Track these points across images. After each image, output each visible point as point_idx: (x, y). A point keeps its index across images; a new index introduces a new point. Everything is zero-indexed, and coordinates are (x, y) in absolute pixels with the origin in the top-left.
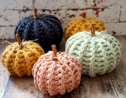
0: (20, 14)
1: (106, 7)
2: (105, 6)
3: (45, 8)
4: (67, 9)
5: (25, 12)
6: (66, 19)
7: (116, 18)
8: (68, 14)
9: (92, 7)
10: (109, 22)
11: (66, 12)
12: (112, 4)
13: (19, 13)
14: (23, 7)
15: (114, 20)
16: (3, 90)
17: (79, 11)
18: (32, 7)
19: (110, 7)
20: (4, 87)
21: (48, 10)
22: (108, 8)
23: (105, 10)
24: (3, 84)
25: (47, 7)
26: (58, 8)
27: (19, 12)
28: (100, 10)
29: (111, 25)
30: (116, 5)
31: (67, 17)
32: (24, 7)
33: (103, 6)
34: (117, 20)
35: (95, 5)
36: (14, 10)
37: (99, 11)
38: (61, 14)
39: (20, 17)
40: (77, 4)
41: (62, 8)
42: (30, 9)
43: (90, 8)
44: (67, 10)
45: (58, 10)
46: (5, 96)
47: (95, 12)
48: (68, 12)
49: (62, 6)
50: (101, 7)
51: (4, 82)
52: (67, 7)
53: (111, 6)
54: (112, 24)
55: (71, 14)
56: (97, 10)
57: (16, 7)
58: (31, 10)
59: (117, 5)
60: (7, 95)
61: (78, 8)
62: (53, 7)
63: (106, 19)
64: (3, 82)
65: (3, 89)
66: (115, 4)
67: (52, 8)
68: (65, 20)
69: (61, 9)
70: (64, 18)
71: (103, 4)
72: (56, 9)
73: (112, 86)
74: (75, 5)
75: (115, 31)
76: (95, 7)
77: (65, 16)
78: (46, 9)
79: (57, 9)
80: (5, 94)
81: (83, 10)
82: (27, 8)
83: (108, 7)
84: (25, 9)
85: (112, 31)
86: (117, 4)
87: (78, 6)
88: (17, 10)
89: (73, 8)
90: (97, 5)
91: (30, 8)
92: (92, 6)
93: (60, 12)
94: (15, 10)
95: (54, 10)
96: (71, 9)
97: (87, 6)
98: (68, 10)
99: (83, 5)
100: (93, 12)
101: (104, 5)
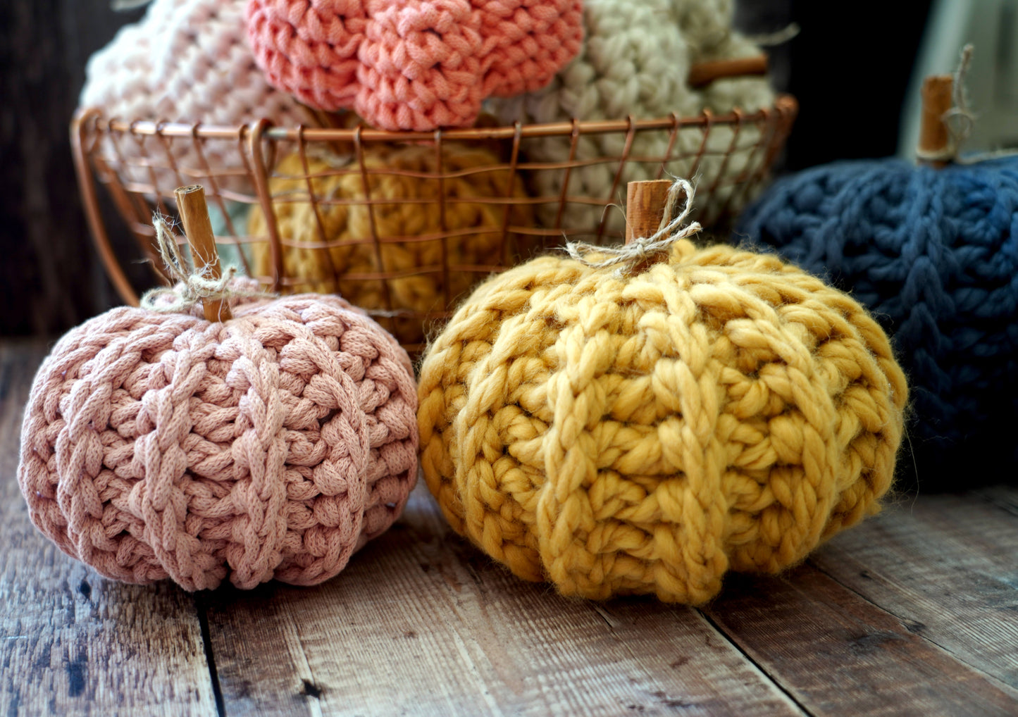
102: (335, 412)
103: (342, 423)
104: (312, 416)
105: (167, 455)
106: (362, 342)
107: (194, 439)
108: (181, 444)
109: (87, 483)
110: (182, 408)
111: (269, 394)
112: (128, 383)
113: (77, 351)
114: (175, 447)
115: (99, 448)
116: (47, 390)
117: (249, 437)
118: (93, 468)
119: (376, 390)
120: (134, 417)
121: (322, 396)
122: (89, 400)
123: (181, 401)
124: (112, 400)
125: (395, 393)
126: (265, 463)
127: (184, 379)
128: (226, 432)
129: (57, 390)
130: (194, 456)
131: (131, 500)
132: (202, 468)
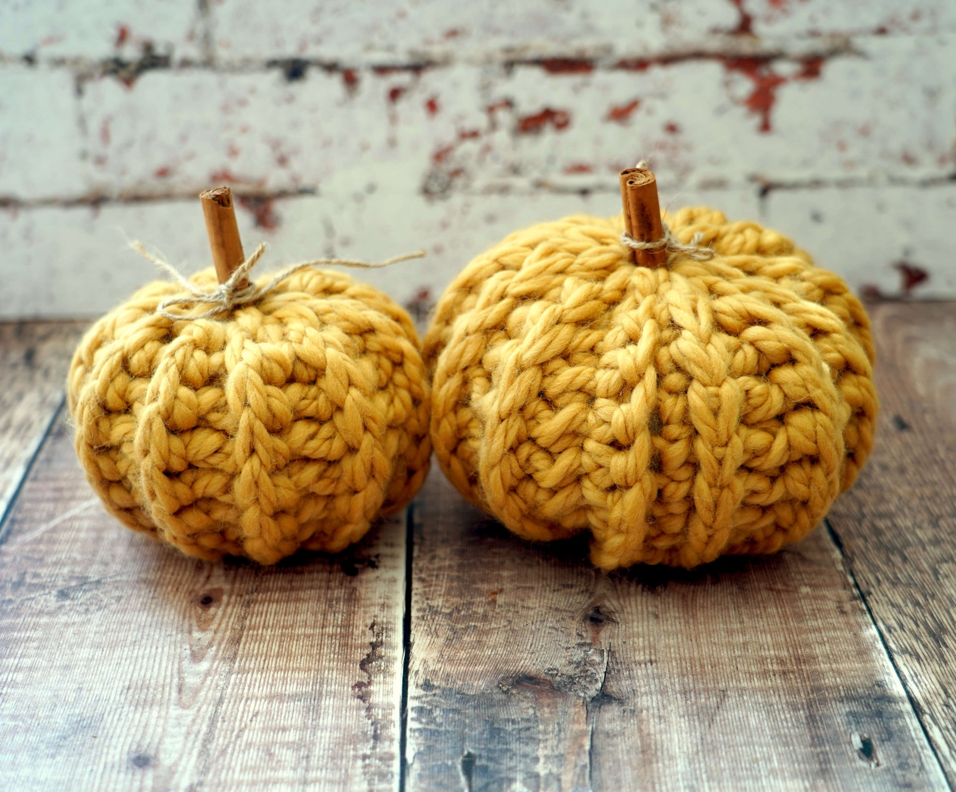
0: (87, 102)
1: (838, 42)
2: (833, 35)
3: (303, 46)
4: (501, 57)
5: (128, 82)
6: (487, 149)
7: (930, 145)
8: (509, 104)
9: (715, 44)
10: (871, 181)
11: (485, 87)
12: (893, 21)
13: (79, 92)
14: (114, 33)
15: (909, 159)
17: (600, 77)
18: (191, 36)
19: (874, 44)
21: (331, 68)
22: (861, 54)
23: (834, 69)
25: (319, 41)
26: (421, 48)
27: (81, 81)
28: (783, 68)
29: (881, 207)
30: (925, 23)
31: (494, 126)
32: (123, 36)
33: (814, 34)
34: (942, 160)
35: (745, 26)
36: (30, 60)
37: (777, 81)
38: (442, 101)
39: (82, 122)
40: (584, 15)
41: (450, 46)
42: (178, 55)
43: (699, 55)
44: (497, 68)
45: (418, 67)
47: (745, 86)
48: (503, 88)
49: (453, 34)
50: (801, 47)
52: (496, 44)
53: (882, 31)
54: (894, 195)
55: (528, 107)
56: (764, 72)
57: (50, 41)
58: (186, 64)
59: (933, 30)
61: (590, 54)
62: (376, 39)
63: (842, 146)
66: (916, 16)
67: (369, 48)
68: (481, 160)
69: (446, 62)
70: (474, 135)
71: (812, 19)
72: (402, 57)
73: (900, 715)
74: (571, 20)
75: (920, 260)
76: (745, 46)
77: (480, 121)
78: (312, 52)
79: (412, 53)
81: (640, 65)
82: (148, 47)
83: (859, 42)
84: (131, 53)
85: (897, 255)
86: (933, 13)
87: (590, 29)
88: (59, 62)
89: (552, 49)
90: (760, 27)
91: (170, 47)
92: (715, 31)
93: (432, 81)
94: (43, 67)
95: (382, 70)
96: (531, 54)
97: (674, 29)
98: (510, 66)
99: (640, 24)
100: (727, 84)
101: (826, 24)
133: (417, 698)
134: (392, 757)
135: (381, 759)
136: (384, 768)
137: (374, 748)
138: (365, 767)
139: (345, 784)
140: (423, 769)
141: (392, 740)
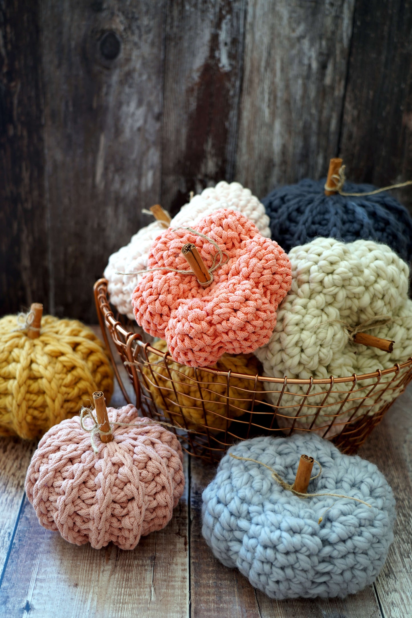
16: (15, 500)
20: (17, 492)
24: (16, 482)
46: (23, 520)
51: (17, 474)
60: (28, 516)
64: (14, 475)
65: (15, 495)
80: (21, 511)
102: (132, 499)
103: (134, 504)
104: (125, 499)
105: (67, 507)
106: (153, 467)
107: (79, 501)
108: (73, 502)
109: (42, 503)
110: (75, 491)
111: (107, 492)
112: (62, 471)
113: (49, 448)
114: (70, 505)
115: (47, 494)
116: (37, 461)
117: (95, 508)
118: (45, 499)
119: (156, 486)
120: (60, 487)
121: (129, 493)
122: (45, 477)
123: (75, 488)
124: (55, 477)
125: (164, 488)
126: (100, 519)
127: (78, 479)
128: (89, 502)
129: (40, 461)
130: (77, 508)
131: (54, 515)
132: (79, 512)
133: (193, 497)
134: (186, 518)
135: (182, 518)
136: (183, 521)
137: (180, 514)
138: (177, 521)
139: (171, 526)
140: (196, 523)
141: (186, 512)
